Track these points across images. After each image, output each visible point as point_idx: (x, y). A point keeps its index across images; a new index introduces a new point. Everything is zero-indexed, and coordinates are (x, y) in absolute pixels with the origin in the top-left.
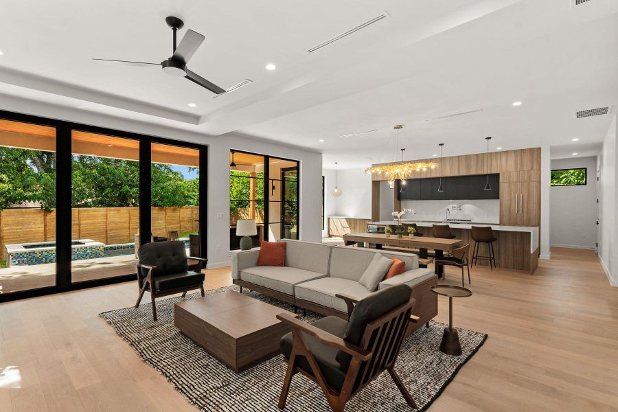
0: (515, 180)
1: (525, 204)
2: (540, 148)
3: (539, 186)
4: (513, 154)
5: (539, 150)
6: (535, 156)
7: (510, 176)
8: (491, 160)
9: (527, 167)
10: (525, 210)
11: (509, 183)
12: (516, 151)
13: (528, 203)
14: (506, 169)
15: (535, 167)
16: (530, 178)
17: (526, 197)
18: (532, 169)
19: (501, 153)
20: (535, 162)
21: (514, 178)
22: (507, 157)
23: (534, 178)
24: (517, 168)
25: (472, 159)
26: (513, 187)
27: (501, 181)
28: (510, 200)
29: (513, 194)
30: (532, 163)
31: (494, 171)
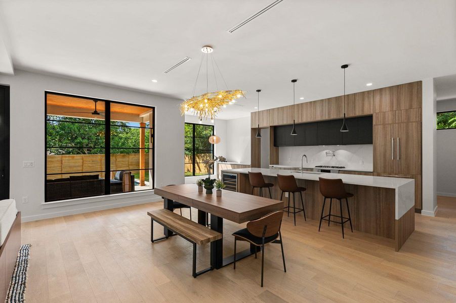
0: (390, 122)
1: (403, 149)
2: (421, 82)
3: (419, 128)
4: (388, 92)
5: (419, 83)
6: (415, 92)
7: (384, 118)
8: (363, 100)
9: (404, 105)
10: (403, 156)
11: (384, 125)
12: (391, 88)
13: (407, 147)
14: (380, 108)
15: (415, 105)
16: (408, 118)
17: (403, 141)
18: (411, 107)
19: (374, 91)
20: (415, 98)
21: (389, 117)
22: (381, 94)
23: (413, 118)
24: (393, 107)
25: (343, 100)
26: (389, 129)
27: (374, 123)
28: (385, 145)
29: (388, 137)
30: (411, 100)
31: (367, 112)
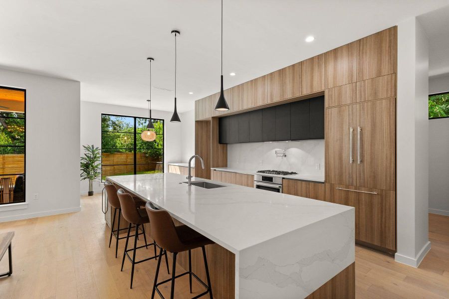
0: (349, 102)
3: (392, 108)
4: (345, 53)
6: (385, 46)
7: (340, 95)
8: (312, 70)
10: (367, 158)
11: (340, 106)
12: (349, 46)
13: (372, 144)
15: (386, 69)
16: (375, 93)
17: (367, 133)
18: (379, 74)
19: (326, 54)
20: (385, 59)
21: (347, 98)
22: (336, 59)
23: (383, 93)
24: (352, 77)
25: (288, 73)
26: (346, 114)
27: (326, 105)
28: (341, 140)
29: (345, 127)
30: (380, 62)
31: (317, 89)
